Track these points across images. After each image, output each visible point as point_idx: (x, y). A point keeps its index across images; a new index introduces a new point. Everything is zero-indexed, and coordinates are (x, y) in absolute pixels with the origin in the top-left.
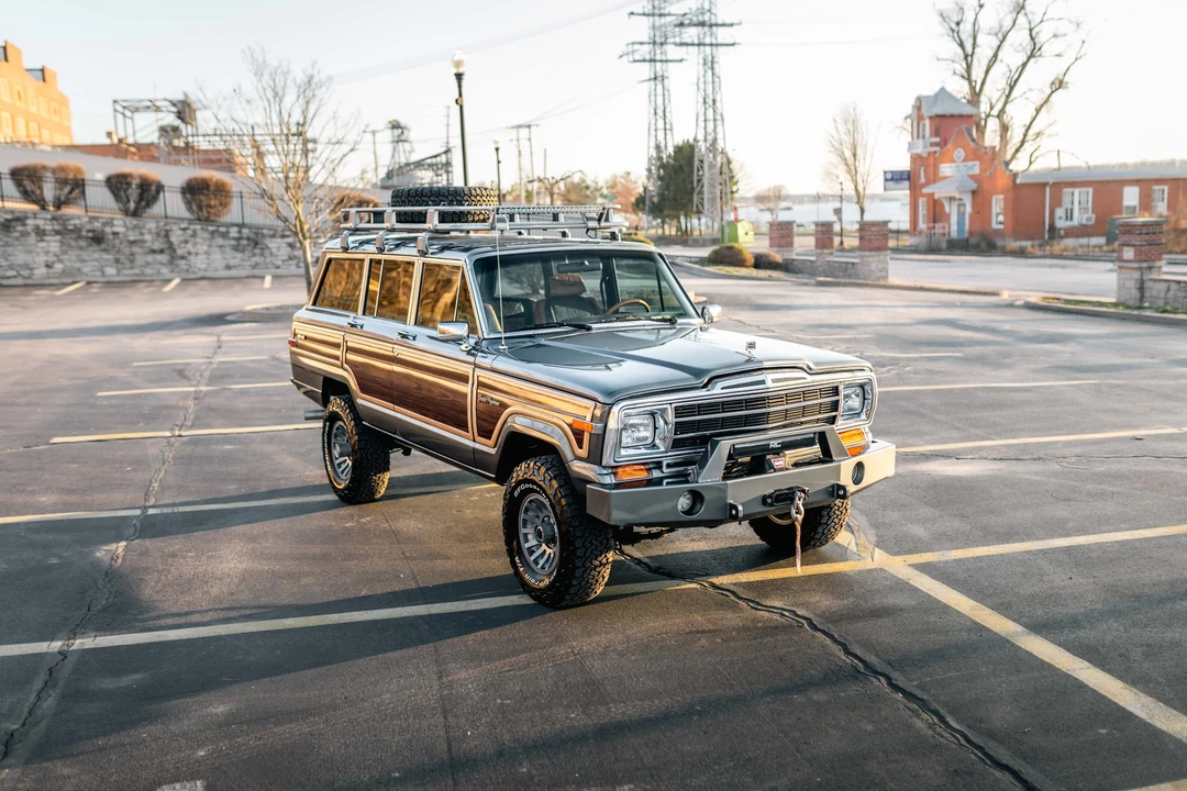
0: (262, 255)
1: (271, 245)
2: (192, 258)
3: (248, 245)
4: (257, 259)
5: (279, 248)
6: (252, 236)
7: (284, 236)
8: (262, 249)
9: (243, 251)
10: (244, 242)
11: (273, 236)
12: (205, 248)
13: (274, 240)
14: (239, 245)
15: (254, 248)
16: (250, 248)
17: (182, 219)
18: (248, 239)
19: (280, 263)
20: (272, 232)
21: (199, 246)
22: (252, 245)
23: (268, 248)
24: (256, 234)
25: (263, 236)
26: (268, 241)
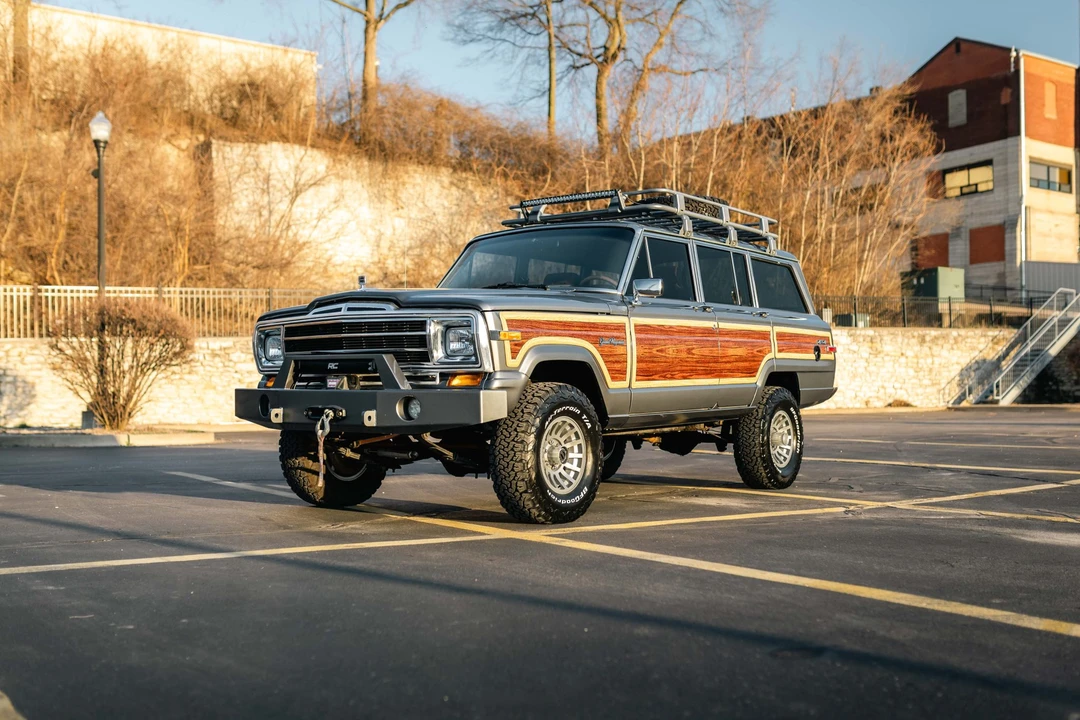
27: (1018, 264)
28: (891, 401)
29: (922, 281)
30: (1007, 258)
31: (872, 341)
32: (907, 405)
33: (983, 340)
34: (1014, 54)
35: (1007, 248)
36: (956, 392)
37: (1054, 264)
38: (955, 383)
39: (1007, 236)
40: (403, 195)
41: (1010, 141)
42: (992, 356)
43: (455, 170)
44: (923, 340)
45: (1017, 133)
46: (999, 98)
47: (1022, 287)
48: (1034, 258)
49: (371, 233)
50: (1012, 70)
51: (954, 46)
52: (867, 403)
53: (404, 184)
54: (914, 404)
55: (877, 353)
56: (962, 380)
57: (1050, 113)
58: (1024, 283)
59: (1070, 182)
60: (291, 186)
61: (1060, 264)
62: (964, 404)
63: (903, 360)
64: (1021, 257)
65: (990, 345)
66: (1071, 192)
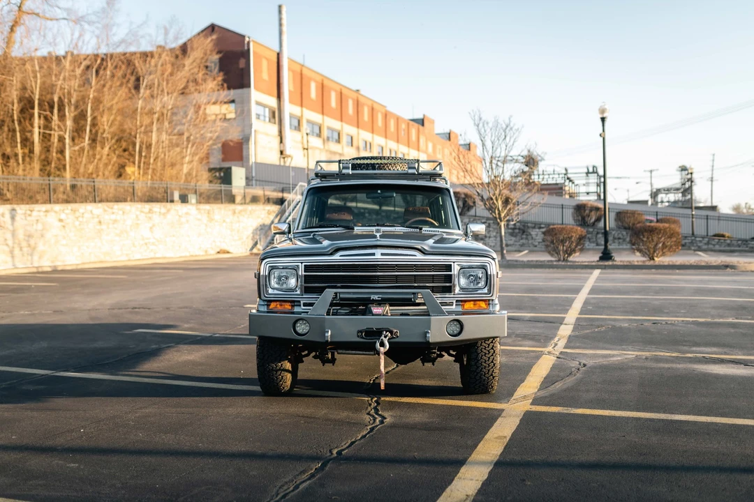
0: (527, 239)
1: (532, 233)
2: (487, 239)
3: (519, 233)
4: (524, 241)
5: (537, 235)
6: (522, 227)
7: (540, 228)
8: (527, 235)
9: (516, 236)
10: (517, 231)
11: (534, 228)
12: (495, 234)
13: (534, 230)
14: (514, 232)
15: (523, 234)
16: (520, 234)
17: (483, 217)
18: (519, 229)
19: (537, 244)
20: (533, 225)
21: (491, 233)
22: (521, 232)
23: (531, 235)
24: (524, 226)
25: (528, 227)
26: (530, 230)
27: (251, 163)
28: (218, 250)
29: (222, 174)
30: (244, 159)
31: (208, 213)
32: (228, 252)
33: (263, 212)
34: (247, 39)
35: (244, 153)
36: (251, 244)
37: (268, 165)
38: (250, 238)
39: (244, 146)
41: (245, 90)
42: (268, 222)
44: (234, 213)
45: (249, 86)
46: (238, 64)
47: (253, 177)
48: (259, 161)
50: (246, 48)
51: (210, 29)
52: (206, 251)
54: (230, 251)
55: (211, 220)
56: (253, 236)
57: (265, 76)
58: (254, 175)
59: (274, 117)
61: (271, 165)
62: (255, 251)
63: (224, 224)
64: (252, 160)
65: (267, 215)
66: (275, 123)
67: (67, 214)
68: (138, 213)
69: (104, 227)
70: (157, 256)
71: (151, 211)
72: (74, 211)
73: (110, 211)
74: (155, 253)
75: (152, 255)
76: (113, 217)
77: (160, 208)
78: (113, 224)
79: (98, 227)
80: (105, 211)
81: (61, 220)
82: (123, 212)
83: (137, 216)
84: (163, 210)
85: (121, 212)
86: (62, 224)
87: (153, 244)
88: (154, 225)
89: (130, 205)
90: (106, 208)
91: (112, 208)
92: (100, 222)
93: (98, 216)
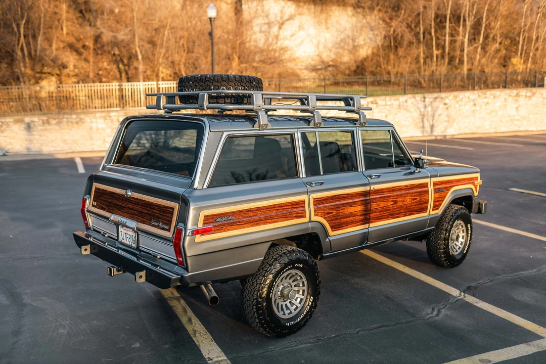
40: (329, 22)
43: (354, 8)
49: (315, 41)
53: (330, 16)
60: (279, 19)
67: (450, 100)
68: (506, 97)
69: (477, 108)
70: (521, 129)
71: (517, 95)
72: (455, 97)
73: (484, 96)
74: (519, 127)
75: (516, 129)
76: (486, 100)
77: (526, 92)
78: (485, 105)
79: (473, 108)
80: (479, 96)
81: (445, 104)
82: (494, 97)
83: (505, 100)
84: (529, 94)
85: (492, 97)
86: (446, 106)
87: (518, 120)
88: (519, 106)
89: (501, 91)
90: (480, 94)
91: (485, 94)
92: (475, 105)
93: (474, 100)
